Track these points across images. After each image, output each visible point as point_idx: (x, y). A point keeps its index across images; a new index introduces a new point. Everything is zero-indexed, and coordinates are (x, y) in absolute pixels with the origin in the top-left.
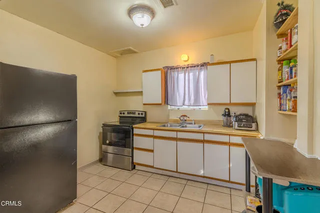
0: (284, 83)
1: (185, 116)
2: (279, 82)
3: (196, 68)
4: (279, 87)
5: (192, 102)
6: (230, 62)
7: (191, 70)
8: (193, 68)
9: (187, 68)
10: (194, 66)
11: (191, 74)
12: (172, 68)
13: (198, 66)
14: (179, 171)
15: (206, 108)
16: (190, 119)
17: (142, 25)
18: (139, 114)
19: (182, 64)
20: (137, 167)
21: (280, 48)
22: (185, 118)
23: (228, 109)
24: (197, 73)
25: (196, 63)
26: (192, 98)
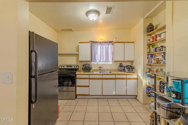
0: (151, 53)
1: (101, 67)
2: (148, 53)
3: (106, 43)
4: (148, 55)
5: (104, 60)
6: (124, 42)
7: (104, 44)
8: (105, 43)
9: (102, 43)
10: (105, 42)
11: (104, 46)
12: (94, 42)
13: (108, 42)
14: (103, 95)
15: (111, 63)
16: (104, 69)
17: (93, 20)
18: (75, 67)
19: (99, 41)
20: (78, 97)
21: (149, 40)
22: (101, 68)
23: (122, 63)
24: (107, 46)
25: (106, 40)
26: (105, 58)
